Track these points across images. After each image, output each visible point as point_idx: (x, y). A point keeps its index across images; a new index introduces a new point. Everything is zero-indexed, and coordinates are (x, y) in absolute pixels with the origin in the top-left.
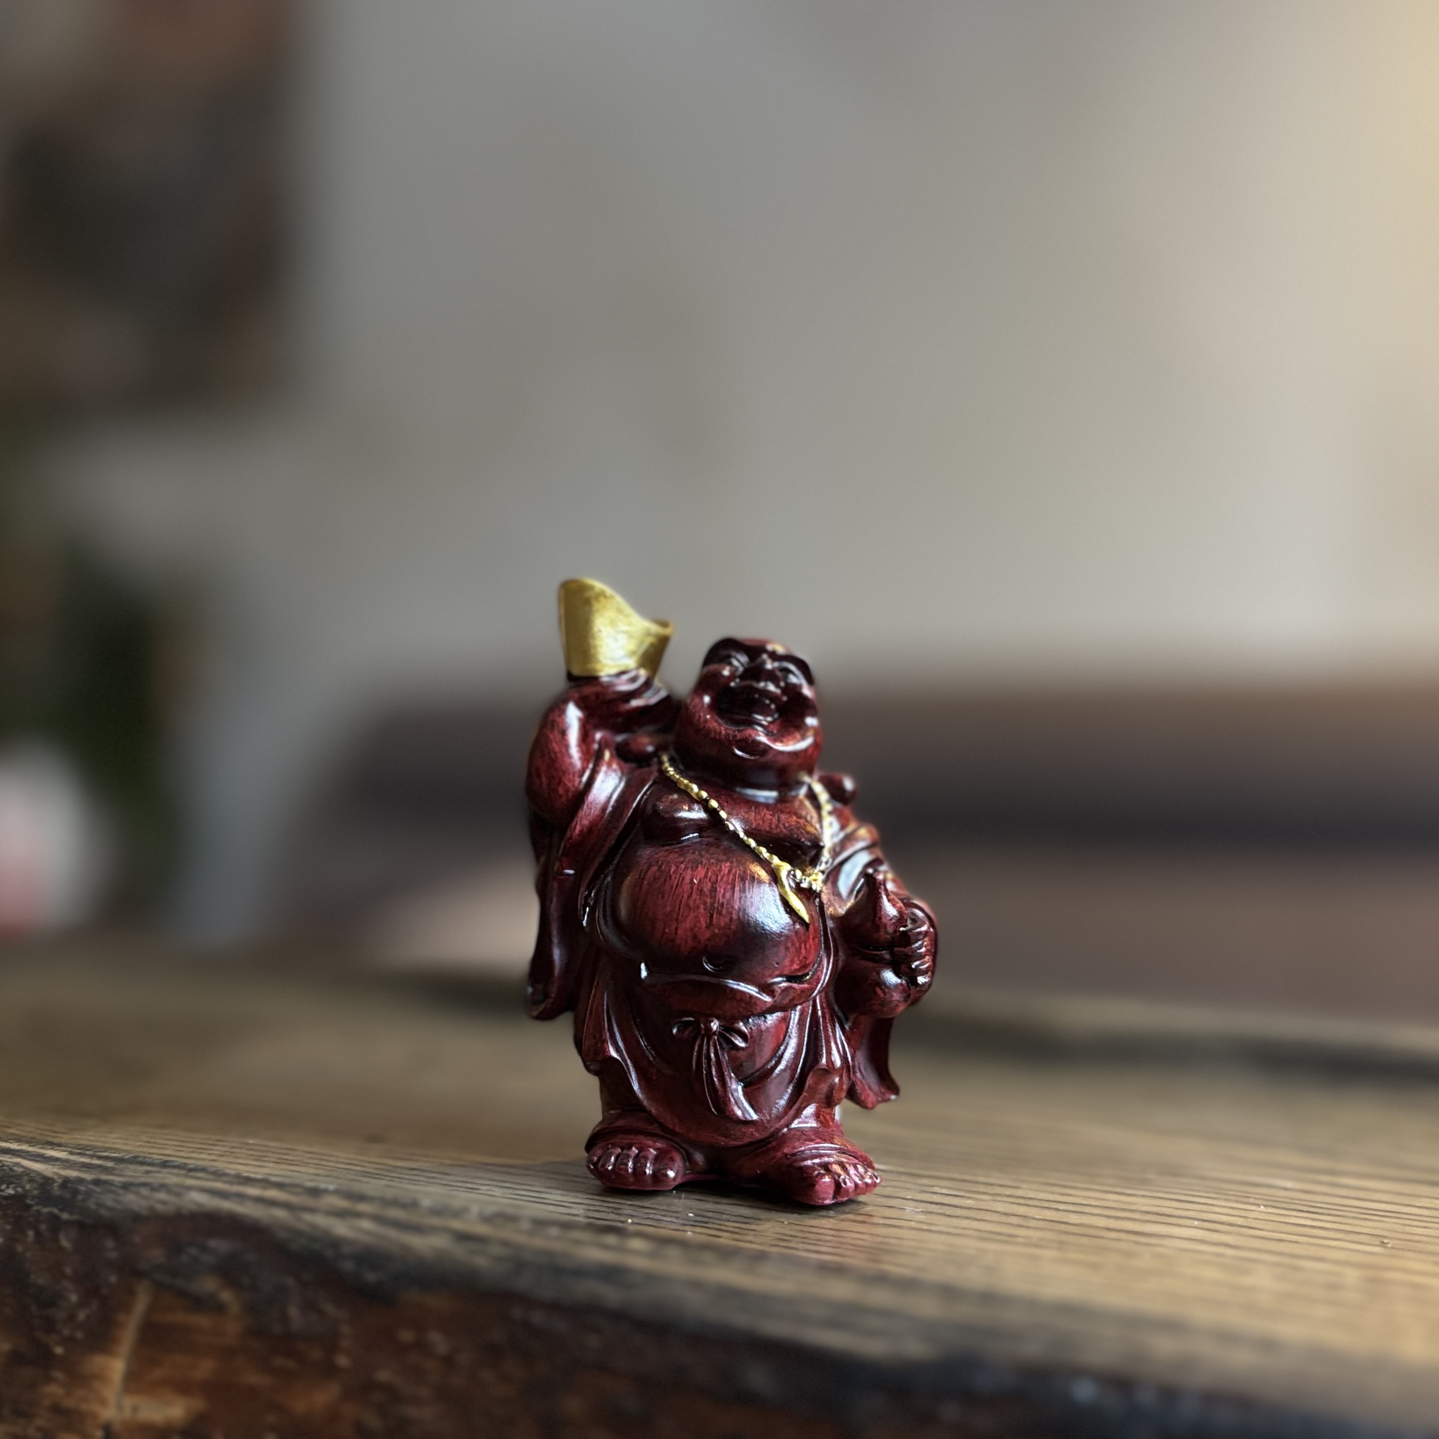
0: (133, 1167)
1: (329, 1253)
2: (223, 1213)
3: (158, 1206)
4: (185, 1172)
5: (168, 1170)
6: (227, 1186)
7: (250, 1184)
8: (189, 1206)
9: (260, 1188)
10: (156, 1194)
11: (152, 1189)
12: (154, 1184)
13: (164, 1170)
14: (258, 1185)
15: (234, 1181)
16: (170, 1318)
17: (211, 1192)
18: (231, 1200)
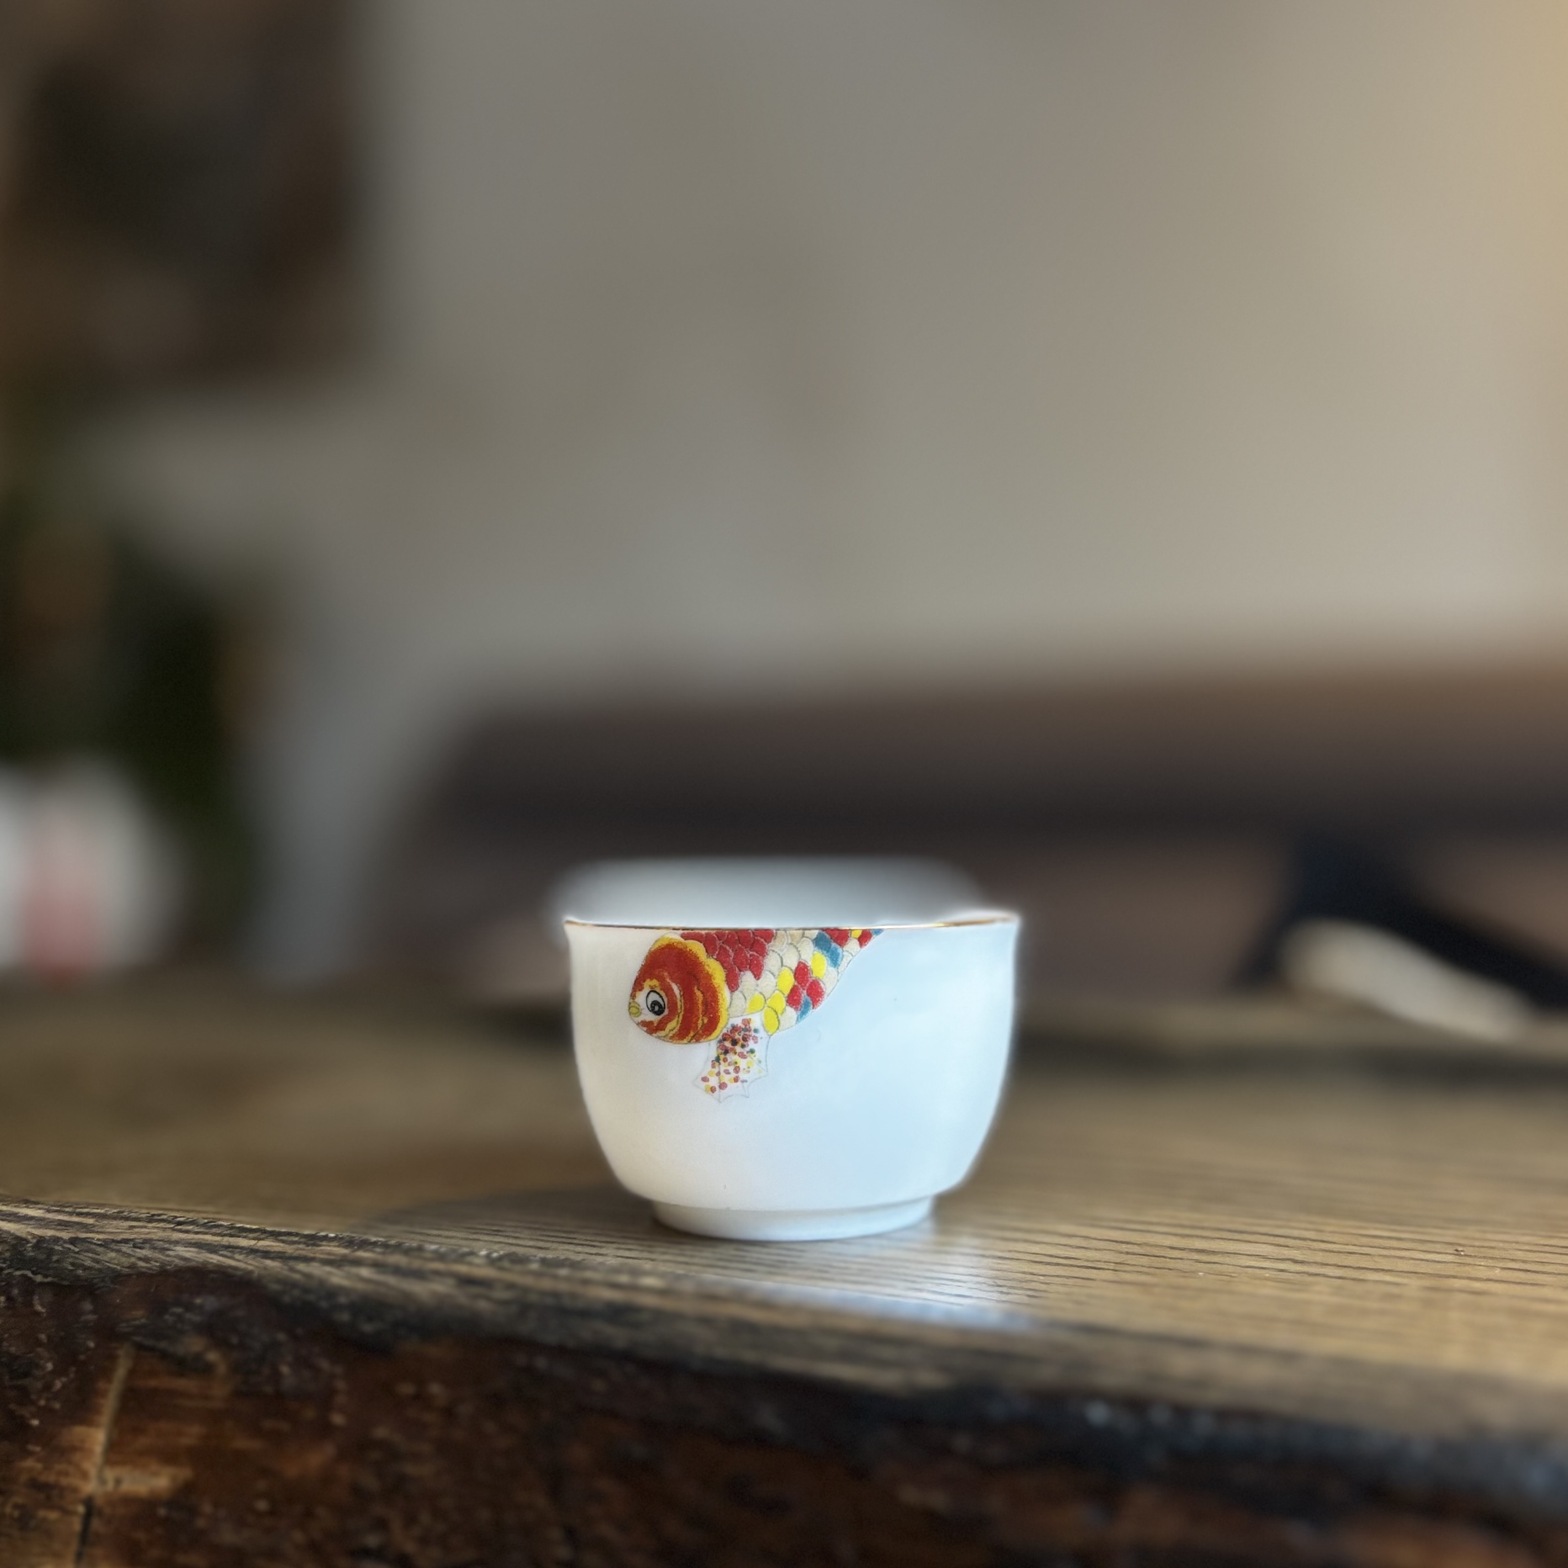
0: (115, 1222)
1: (324, 1304)
2: (210, 1267)
3: (141, 1264)
4: (172, 1226)
5: (154, 1224)
6: (218, 1238)
7: (245, 1234)
8: (174, 1261)
9: (254, 1239)
10: (138, 1250)
11: (135, 1246)
12: (137, 1241)
13: (150, 1225)
14: (251, 1235)
15: (225, 1232)
16: (153, 1383)
17: (199, 1245)
18: (221, 1253)
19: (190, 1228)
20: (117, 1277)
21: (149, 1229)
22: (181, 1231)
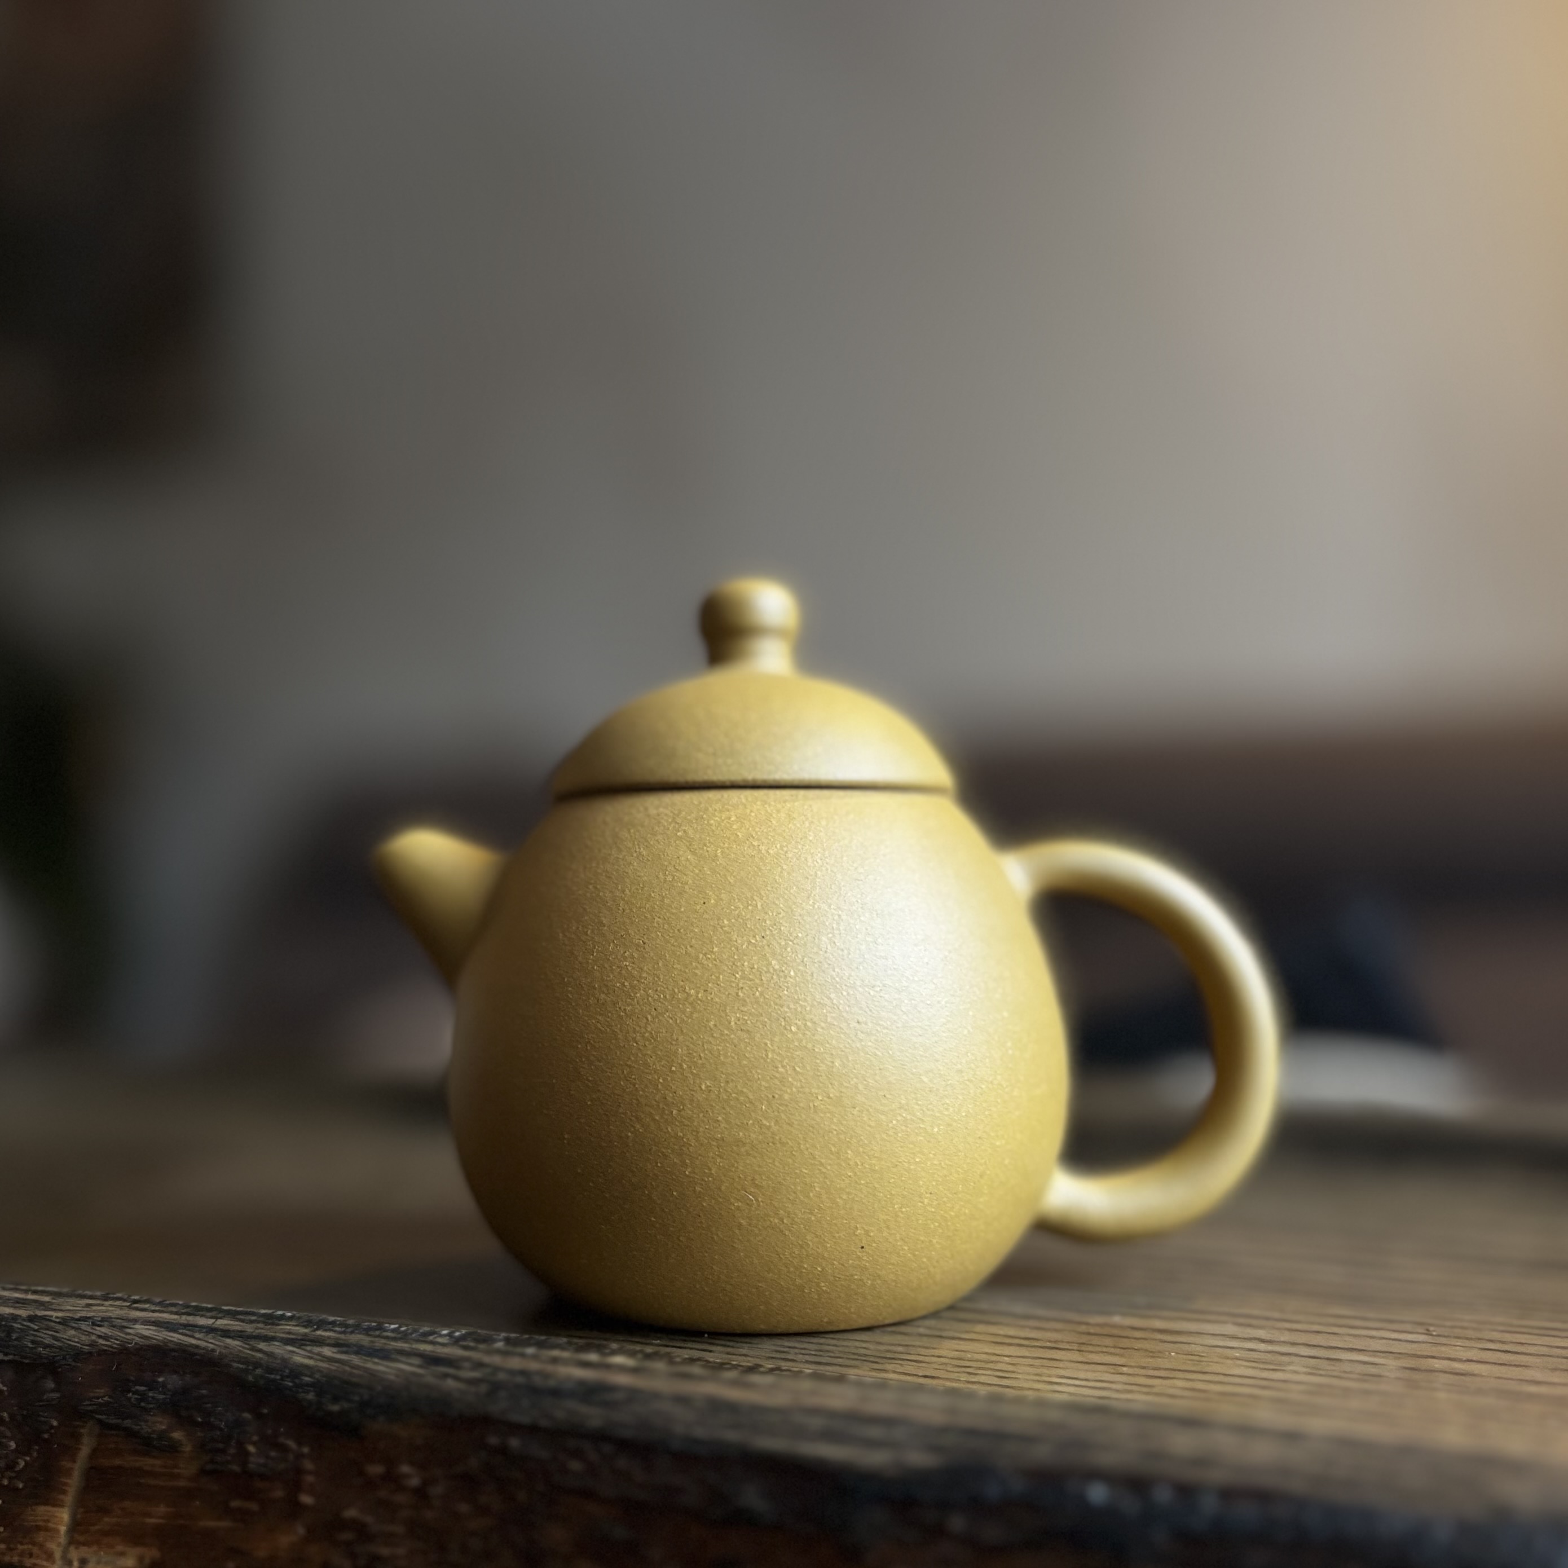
1: (288, 1383)
2: (171, 1346)
3: (101, 1341)
4: (128, 1304)
5: (110, 1302)
6: (176, 1317)
7: (201, 1313)
8: (133, 1339)
9: (212, 1318)
10: (98, 1328)
11: (94, 1324)
12: (95, 1318)
13: (107, 1303)
14: (209, 1314)
15: (183, 1311)
16: (117, 1462)
17: (157, 1323)
18: (181, 1331)
19: (147, 1306)
20: (78, 1355)
21: (107, 1306)
22: (137, 1309)
